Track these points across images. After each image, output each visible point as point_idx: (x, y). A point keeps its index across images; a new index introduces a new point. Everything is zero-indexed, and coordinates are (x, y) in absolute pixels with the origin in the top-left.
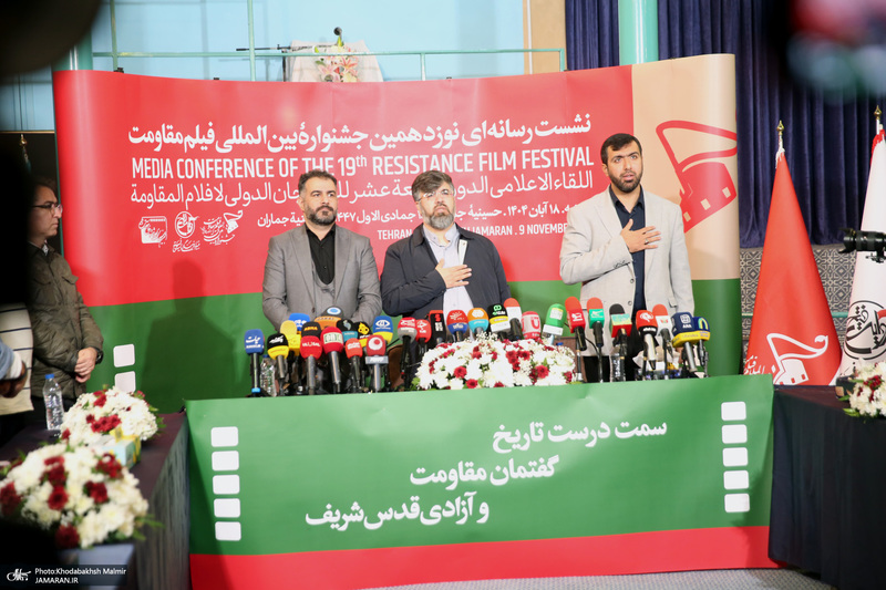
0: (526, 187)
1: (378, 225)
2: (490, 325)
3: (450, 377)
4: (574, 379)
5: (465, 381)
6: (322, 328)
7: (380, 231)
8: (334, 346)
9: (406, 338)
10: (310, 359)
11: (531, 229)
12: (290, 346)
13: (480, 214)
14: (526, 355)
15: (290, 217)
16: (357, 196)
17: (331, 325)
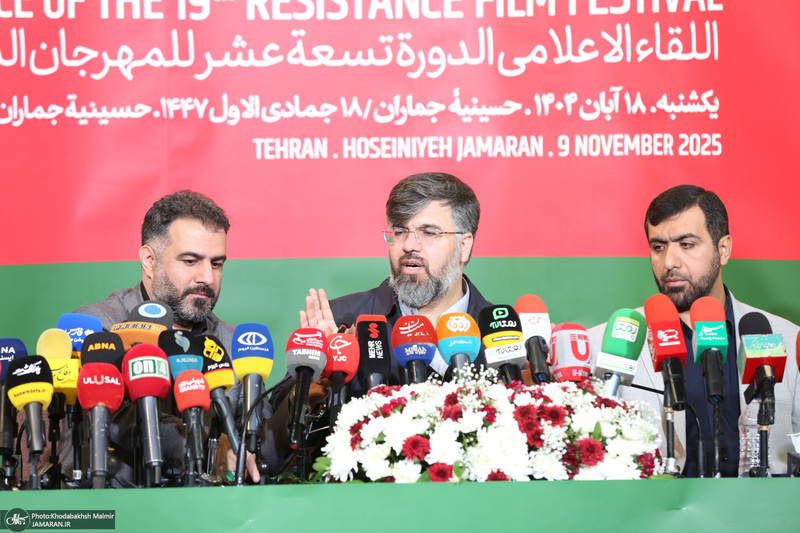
0: (575, 53)
1: (256, 127)
2: (483, 347)
3: (393, 458)
4: (658, 469)
5: (425, 466)
6: (127, 347)
7: (258, 141)
8: (151, 384)
9: (304, 371)
10: (99, 410)
11: (585, 146)
12: (57, 384)
13: (475, 111)
14: (556, 416)
15: (65, 104)
16: (212, 63)
17: (145, 341)
